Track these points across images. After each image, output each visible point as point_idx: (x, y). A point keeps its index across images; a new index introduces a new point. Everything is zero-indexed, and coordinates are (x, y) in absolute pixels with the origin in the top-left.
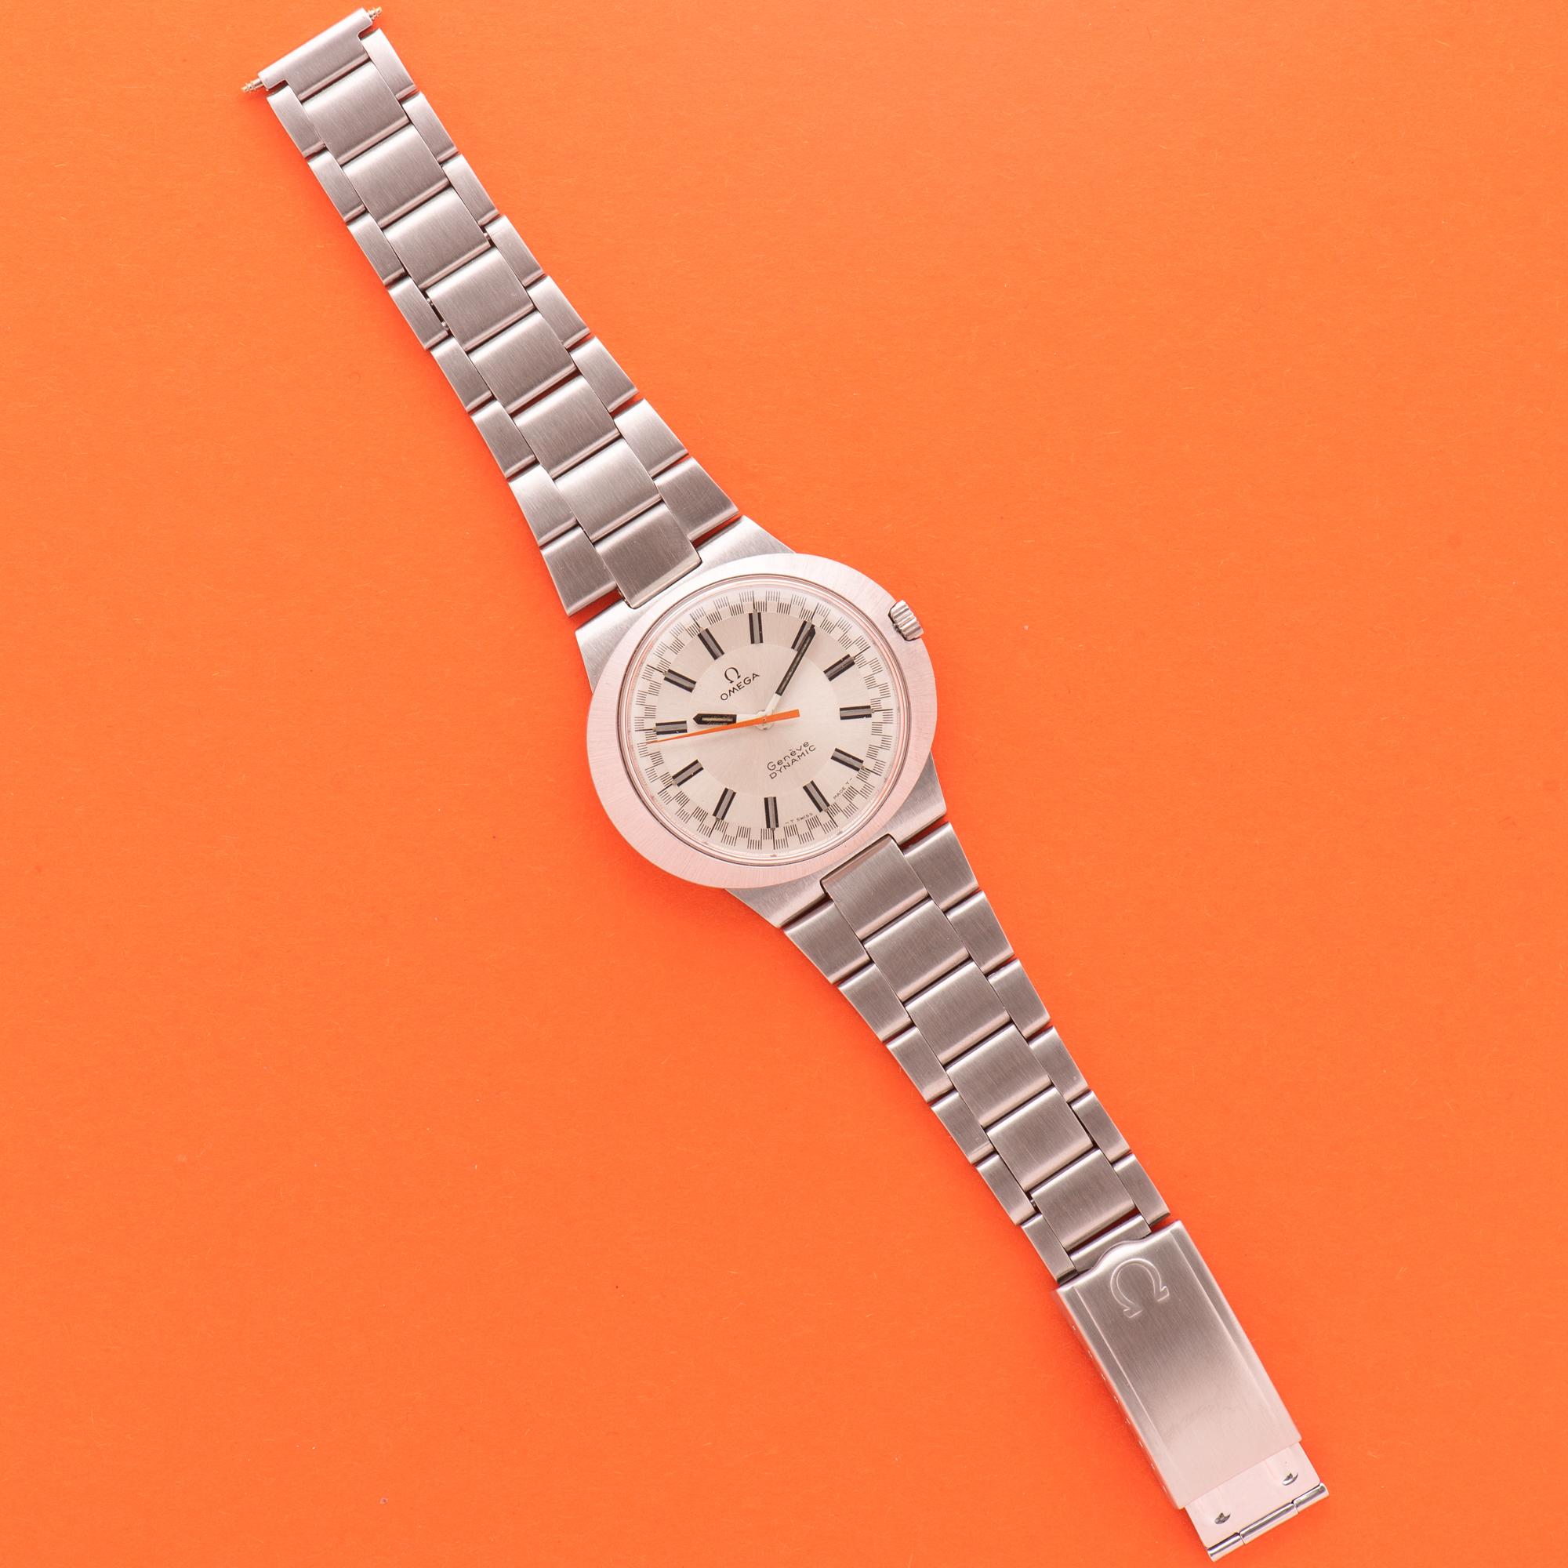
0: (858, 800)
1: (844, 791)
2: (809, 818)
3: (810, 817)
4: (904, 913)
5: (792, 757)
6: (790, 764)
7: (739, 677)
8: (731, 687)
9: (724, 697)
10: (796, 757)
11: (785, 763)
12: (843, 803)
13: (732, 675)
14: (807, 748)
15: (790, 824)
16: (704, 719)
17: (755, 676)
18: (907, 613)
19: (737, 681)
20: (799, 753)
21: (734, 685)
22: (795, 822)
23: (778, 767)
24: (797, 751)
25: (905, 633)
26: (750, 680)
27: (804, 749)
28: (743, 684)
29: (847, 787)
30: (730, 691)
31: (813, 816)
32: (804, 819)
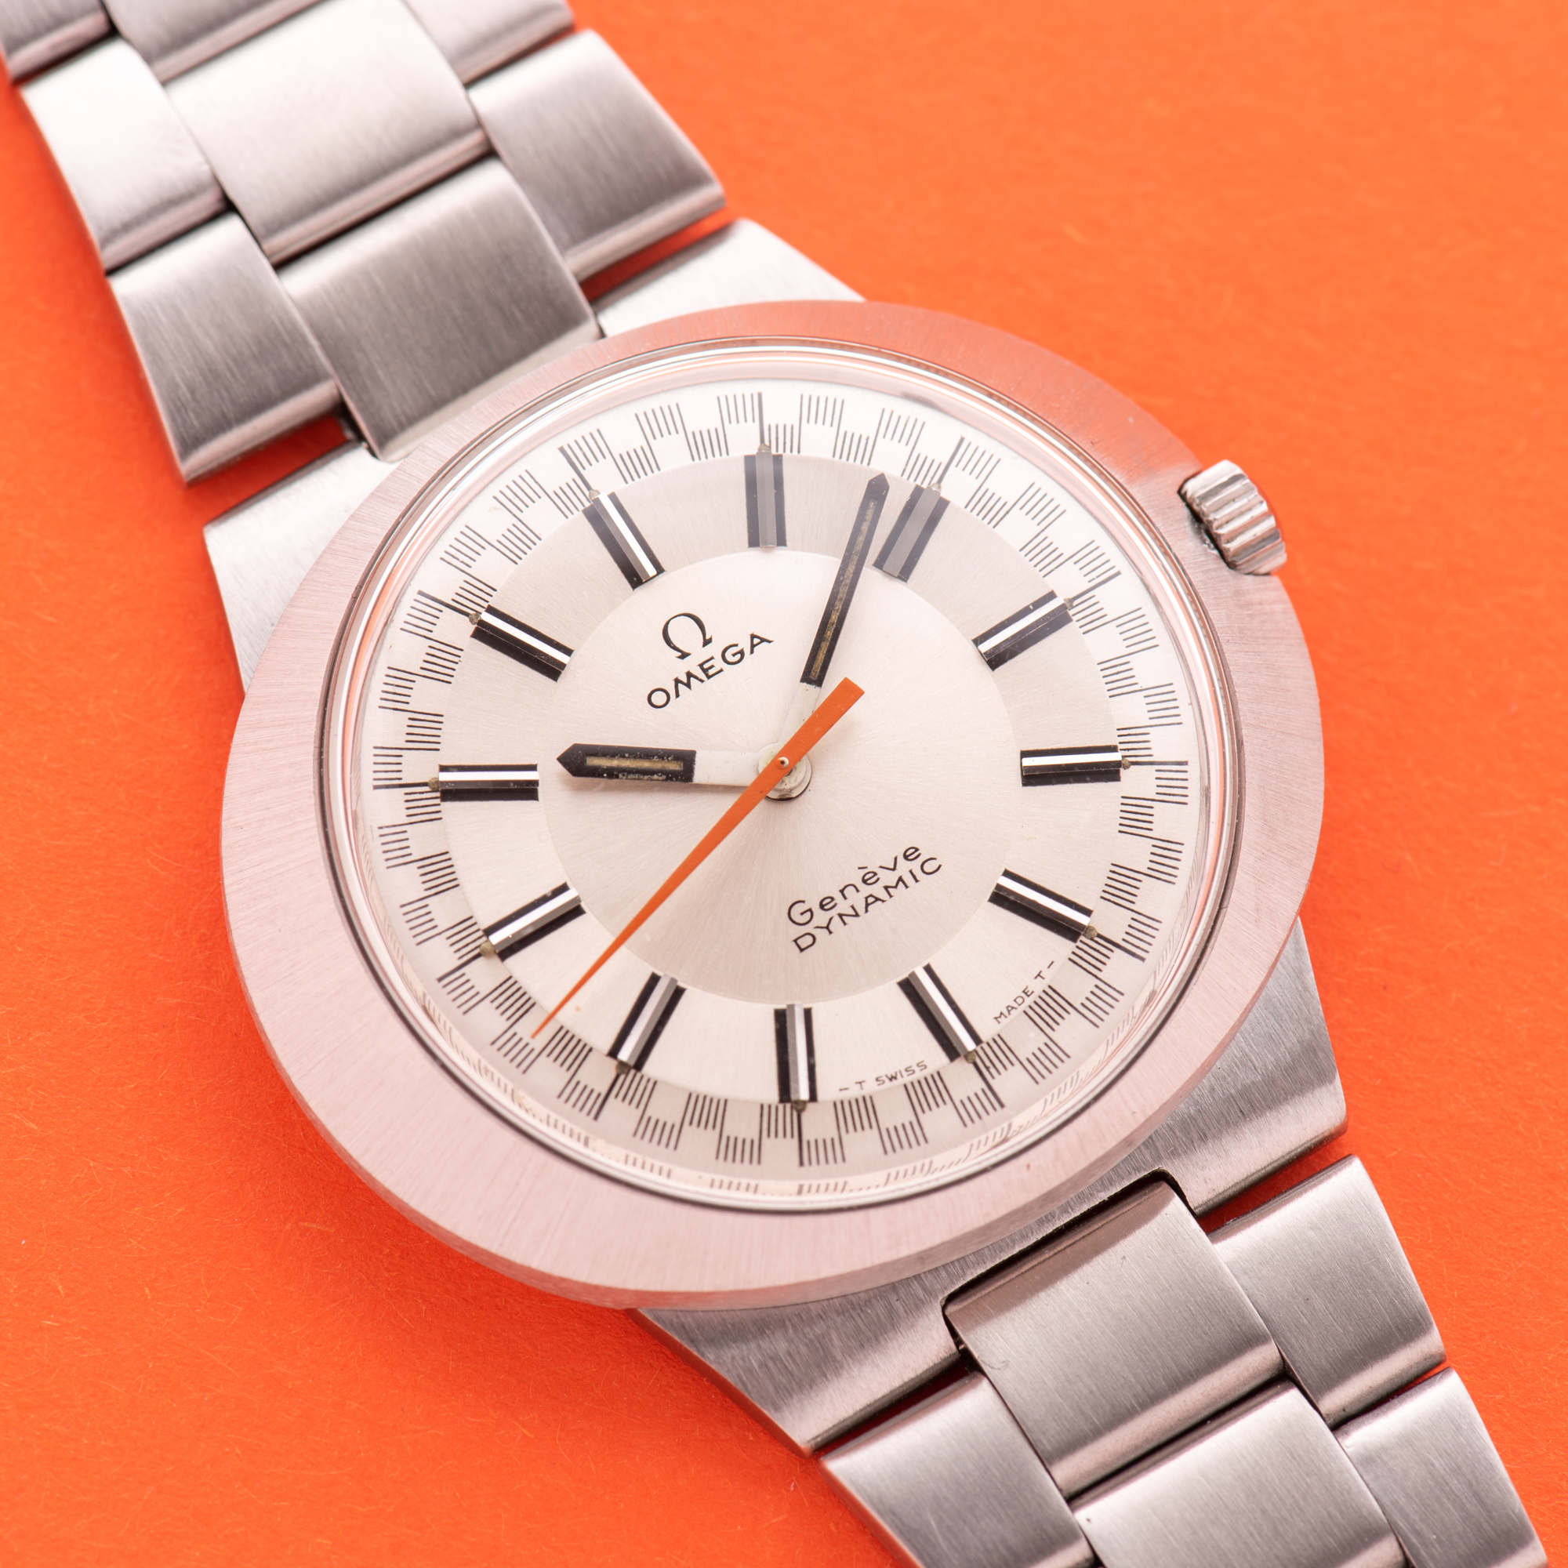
0: (1071, 1031)
1: (1029, 1001)
2: (914, 1078)
3: (919, 1075)
4: (1202, 1423)
5: (866, 890)
6: (861, 909)
7: (707, 642)
8: (680, 669)
9: (659, 698)
10: (877, 890)
11: (843, 906)
12: (1027, 1040)
13: (685, 634)
14: (915, 866)
15: (855, 1092)
16: (593, 762)
17: (756, 640)
18: (1237, 487)
19: (699, 654)
20: (889, 878)
21: (692, 665)
22: (870, 1088)
23: (821, 918)
24: (881, 873)
25: (1232, 547)
26: (742, 652)
27: (904, 867)
28: (718, 663)
29: (1037, 987)
30: (677, 681)
31: (927, 1073)
32: (900, 1081)
